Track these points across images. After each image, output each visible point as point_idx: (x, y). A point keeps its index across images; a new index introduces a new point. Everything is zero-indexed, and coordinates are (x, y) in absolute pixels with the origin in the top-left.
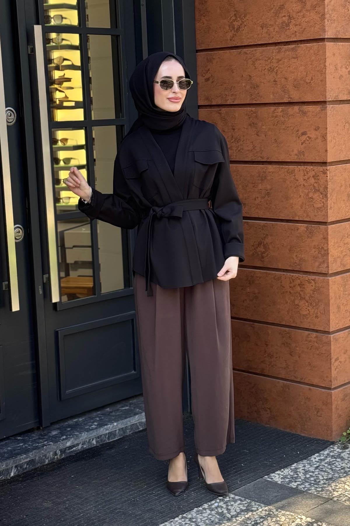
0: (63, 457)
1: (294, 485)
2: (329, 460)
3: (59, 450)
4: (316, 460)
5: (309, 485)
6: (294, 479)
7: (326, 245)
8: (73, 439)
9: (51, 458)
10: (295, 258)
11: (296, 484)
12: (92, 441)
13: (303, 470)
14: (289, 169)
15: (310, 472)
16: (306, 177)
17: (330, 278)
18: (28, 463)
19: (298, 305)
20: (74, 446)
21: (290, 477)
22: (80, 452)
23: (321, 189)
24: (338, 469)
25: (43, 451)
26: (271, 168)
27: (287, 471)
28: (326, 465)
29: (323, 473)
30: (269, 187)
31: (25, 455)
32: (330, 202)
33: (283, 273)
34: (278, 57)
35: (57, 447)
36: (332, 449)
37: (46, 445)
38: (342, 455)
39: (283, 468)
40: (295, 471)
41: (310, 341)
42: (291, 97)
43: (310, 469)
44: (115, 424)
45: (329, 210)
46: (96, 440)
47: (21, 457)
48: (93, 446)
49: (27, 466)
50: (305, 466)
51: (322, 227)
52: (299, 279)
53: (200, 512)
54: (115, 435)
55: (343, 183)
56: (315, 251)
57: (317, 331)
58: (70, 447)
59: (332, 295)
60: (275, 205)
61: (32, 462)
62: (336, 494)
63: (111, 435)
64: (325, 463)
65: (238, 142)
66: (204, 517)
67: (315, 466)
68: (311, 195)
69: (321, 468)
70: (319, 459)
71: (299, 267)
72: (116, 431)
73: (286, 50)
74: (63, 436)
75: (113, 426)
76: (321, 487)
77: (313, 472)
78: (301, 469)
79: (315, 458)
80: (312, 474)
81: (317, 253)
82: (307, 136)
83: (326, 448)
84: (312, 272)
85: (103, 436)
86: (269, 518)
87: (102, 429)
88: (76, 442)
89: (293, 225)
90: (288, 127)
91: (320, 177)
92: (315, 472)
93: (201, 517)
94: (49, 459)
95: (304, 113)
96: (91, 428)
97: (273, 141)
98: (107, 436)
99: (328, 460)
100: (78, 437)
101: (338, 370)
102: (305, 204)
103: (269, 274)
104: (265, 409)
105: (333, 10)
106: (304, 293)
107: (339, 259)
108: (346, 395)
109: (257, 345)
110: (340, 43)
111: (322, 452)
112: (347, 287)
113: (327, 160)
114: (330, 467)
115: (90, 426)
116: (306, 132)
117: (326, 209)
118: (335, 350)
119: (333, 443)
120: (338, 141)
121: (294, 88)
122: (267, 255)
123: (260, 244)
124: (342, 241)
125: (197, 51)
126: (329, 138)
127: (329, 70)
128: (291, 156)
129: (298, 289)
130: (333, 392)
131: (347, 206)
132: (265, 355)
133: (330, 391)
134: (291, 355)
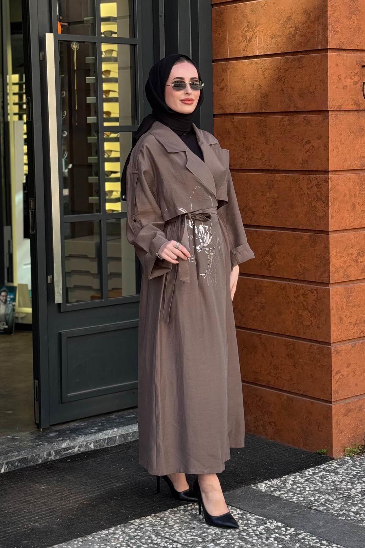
0: (58, 457)
1: (277, 494)
2: (323, 474)
3: (55, 451)
4: (309, 473)
5: (293, 494)
6: (279, 488)
7: (327, 254)
8: (68, 441)
10: (299, 267)
11: (279, 493)
12: (90, 445)
13: (292, 481)
14: (294, 178)
15: (299, 483)
16: (310, 186)
17: (331, 288)
18: (19, 461)
19: (302, 316)
20: (69, 448)
21: (275, 487)
22: (75, 455)
23: (323, 198)
24: (328, 482)
25: (36, 451)
26: (278, 176)
27: (276, 482)
28: (318, 478)
29: (311, 485)
30: (276, 195)
31: (17, 453)
32: (331, 211)
33: (289, 283)
34: (286, 67)
35: (52, 447)
36: (330, 465)
37: (40, 445)
38: (339, 470)
39: (272, 479)
40: (284, 482)
41: (312, 353)
42: (297, 106)
43: (300, 481)
44: (115, 430)
45: (330, 219)
46: (93, 444)
47: (13, 454)
48: (90, 450)
49: (19, 464)
50: (295, 478)
51: (324, 236)
52: (303, 289)
53: (173, 513)
54: (115, 441)
55: (348, 192)
56: (317, 261)
57: (319, 342)
58: (66, 449)
59: (333, 305)
60: (281, 214)
61: (25, 460)
62: (317, 504)
63: (111, 441)
64: (317, 476)
65: (248, 151)
66: (176, 517)
67: (306, 478)
68: (313, 204)
69: (311, 481)
70: (312, 473)
71: (303, 276)
72: (116, 437)
73: (293, 60)
75: (113, 432)
76: (304, 497)
77: (301, 484)
78: (290, 480)
79: (309, 472)
80: (300, 485)
81: (319, 262)
82: (310, 145)
83: (324, 463)
84: (315, 282)
85: (101, 441)
86: (240, 521)
87: (101, 434)
88: (72, 444)
89: (297, 234)
90: (293, 136)
91: (322, 186)
92: (303, 484)
93: (173, 517)
94: (43, 458)
95: (308, 122)
96: (90, 432)
97: (280, 150)
98: (106, 441)
99: (321, 474)
100: (74, 439)
101: (339, 383)
102: (309, 213)
103: (276, 283)
104: (270, 423)
105: (337, 21)
106: (307, 303)
107: (341, 269)
108: (349, 411)
109: (263, 356)
110: (344, 54)
111: (318, 466)
112: (351, 298)
113: (328, 169)
114: (321, 480)
115: (90, 430)
116: (309, 140)
117: (327, 218)
118: (336, 362)
119: (333, 459)
120: (342, 150)
121: (299, 97)
122: (274, 264)
123: (267, 253)
124: (346, 251)
125: (213, 61)
126: (331, 147)
127: (332, 80)
128: (296, 164)
129: (302, 299)
130: (333, 406)
131: (352, 216)
132: (271, 367)
133: (331, 405)
134: (295, 367)
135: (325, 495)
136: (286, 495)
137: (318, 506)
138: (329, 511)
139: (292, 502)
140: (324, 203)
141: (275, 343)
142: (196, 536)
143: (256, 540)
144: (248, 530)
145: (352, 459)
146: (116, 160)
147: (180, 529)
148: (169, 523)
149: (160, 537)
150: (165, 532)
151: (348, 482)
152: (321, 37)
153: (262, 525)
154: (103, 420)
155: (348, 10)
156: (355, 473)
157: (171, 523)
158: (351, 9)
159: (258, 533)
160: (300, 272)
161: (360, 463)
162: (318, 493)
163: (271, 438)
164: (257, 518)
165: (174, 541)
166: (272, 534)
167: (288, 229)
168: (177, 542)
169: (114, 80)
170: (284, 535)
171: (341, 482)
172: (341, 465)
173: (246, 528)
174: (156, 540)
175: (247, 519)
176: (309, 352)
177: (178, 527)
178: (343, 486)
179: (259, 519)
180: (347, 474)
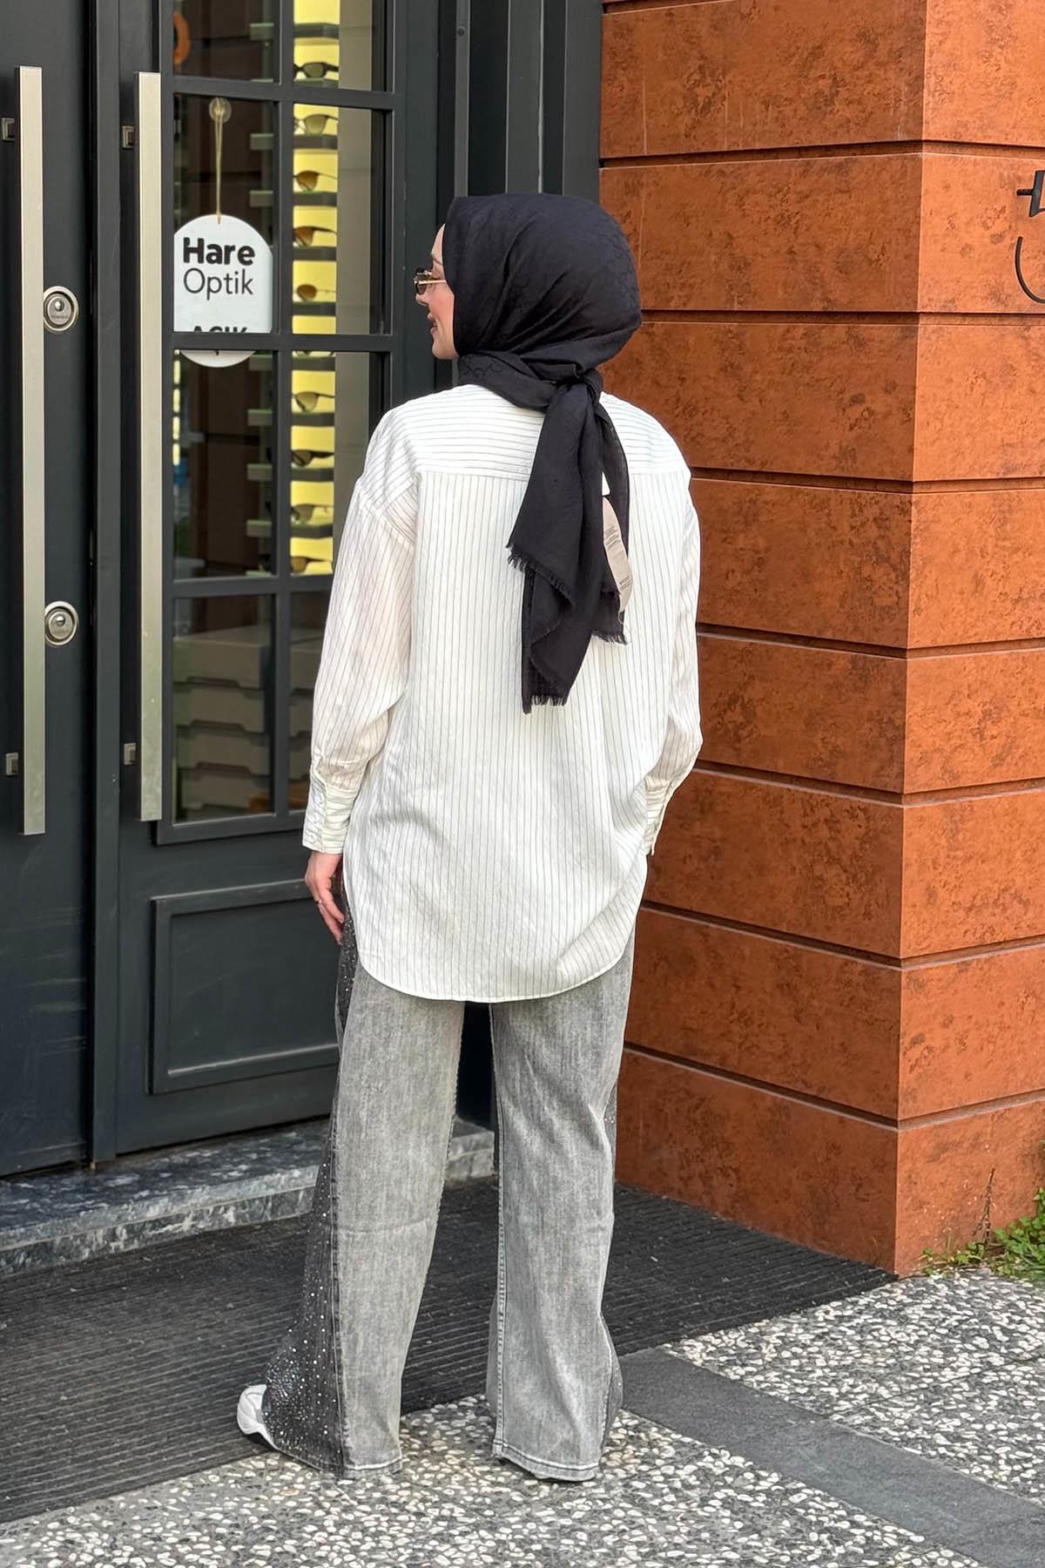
0: (136, 1245)
1: (734, 1373)
2: (866, 1319)
3: (127, 1227)
4: (828, 1317)
5: (777, 1376)
6: (741, 1358)
7: (900, 713)
8: (166, 1200)
9: (98, 1245)
10: (820, 745)
11: (742, 1371)
12: (225, 1212)
13: (778, 1337)
14: (815, 497)
15: (797, 1346)
16: (857, 521)
17: (905, 807)
18: (29, 1251)
19: (822, 880)
20: (168, 1221)
21: (733, 1352)
22: (184, 1239)
23: (894, 556)
24: (879, 1345)
25: (75, 1224)
26: (770, 490)
27: (734, 1338)
28: (852, 1332)
29: (831, 1352)
30: (762, 543)
31: (22, 1230)
32: (916, 594)
33: (790, 787)
34: (803, 188)
35: (119, 1217)
36: (886, 1295)
37: (87, 1210)
38: (909, 1311)
39: (724, 1329)
40: (757, 1341)
41: (848, 983)
42: (830, 297)
43: (800, 1337)
44: (296, 1173)
45: (910, 616)
46: (235, 1211)
47: (12, 1233)
48: (224, 1226)
49: (29, 1260)
50: (788, 1330)
51: (893, 661)
52: (827, 805)
53: (447, 1415)
54: (294, 1205)
55: (963, 543)
56: (871, 729)
57: (868, 955)
58: (156, 1223)
59: (909, 854)
60: (776, 595)
61: (43, 1249)
62: (845, 1405)
63: (282, 1202)
64: (850, 1328)
65: (691, 416)
66: (454, 1428)
67: (818, 1331)
68: (866, 571)
69: (832, 1339)
70: (835, 1316)
71: (830, 771)
72: (297, 1192)
73: (823, 170)
74: (143, 1190)
75: (291, 1179)
76: (810, 1386)
77: (805, 1346)
78: (774, 1336)
79: (827, 1312)
80: (799, 1350)
81: (875, 733)
82: (864, 406)
83: (870, 1289)
84: (862, 788)
85: (257, 1202)
86: (630, 1447)
87: (255, 1183)
88: (175, 1210)
89: (818, 653)
90: (818, 380)
91: (894, 524)
92: (810, 1346)
93: (444, 1428)
94: (94, 1246)
95: (861, 344)
96: (225, 1177)
97: (779, 417)
98: (270, 1204)
99: (861, 1321)
100: (182, 1197)
101: (921, 1070)
102: (853, 596)
103: (753, 787)
104: (724, 1171)
105: (952, 65)
106: (840, 845)
107: (937, 755)
108: (943, 1148)
109: (712, 986)
110: (967, 156)
111: (854, 1299)
112: (960, 837)
113: (911, 476)
114: (858, 1338)
115: (225, 1172)
116: (861, 394)
117: (903, 612)
118: (914, 1011)
119: (894, 1279)
120: (952, 425)
121: (837, 273)
122: (751, 732)
123: (733, 701)
124: (950, 706)
125: (602, 163)
126: (919, 416)
127: (931, 228)
128: (822, 459)
129: (824, 832)
130: (900, 1131)
131: (972, 610)
132: (731, 1018)
133: (894, 1129)
134: (799, 1021)
135: (869, 1381)
136: (761, 1378)
137: (848, 1414)
138: (879, 1428)
139: (775, 1398)
140: (895, 570)
141: (747, 952)
142: (506, 1485)
143: (672, 1503)
144: (651, 1473)
145: (948, 1281)
146: (326, 420)
147: (462, 1465)
148: (434, 1443)
149: (408, 1485)
150: (420, 1470)
151: (935, 1348)
152: (903, 108)
153: (690, 1462)
154: (262, 1145)
155: (983, 33)
156: (953, 1321)
157: (439, 1446)
158: (991, 29)
159: (678, 1485)
160: (821, 759)
161: (969, 1292)
162: (851, 1375)
163: (726, 1213)
164: (678, 1441)
165: (445, 1499)
166: (718, 1488)
167: (794, 638)
168: (454, 1501)
169: (328, 200)
170: (751, 1493)
171: (916, 1345)
172: (917, 1297)
173: (644, 1468)
174: (396, 1494)
175: (649, 1443)
176: (838, 980)
177: (457, 1456)
178: (919, 1358)
179: (684, 1444)
180: (932, 1323)
